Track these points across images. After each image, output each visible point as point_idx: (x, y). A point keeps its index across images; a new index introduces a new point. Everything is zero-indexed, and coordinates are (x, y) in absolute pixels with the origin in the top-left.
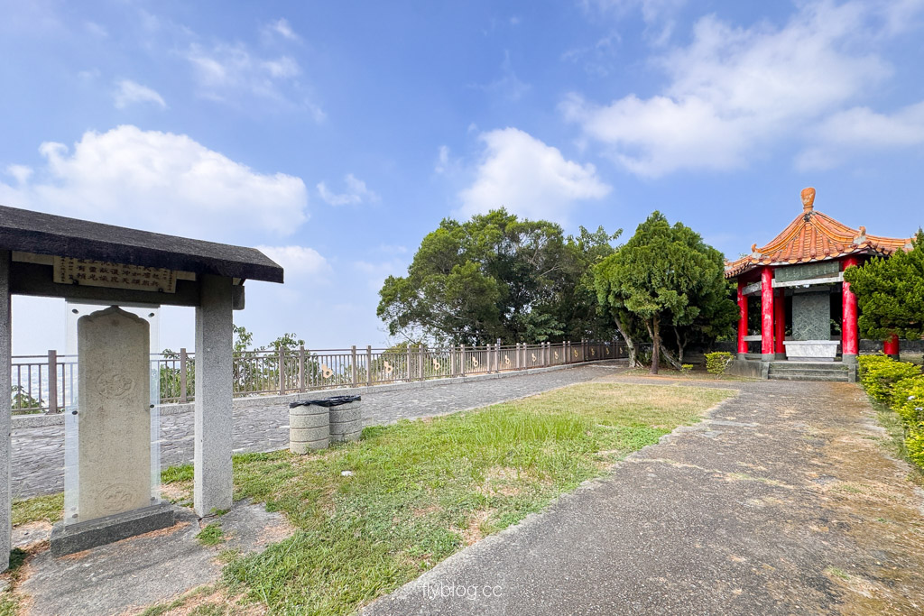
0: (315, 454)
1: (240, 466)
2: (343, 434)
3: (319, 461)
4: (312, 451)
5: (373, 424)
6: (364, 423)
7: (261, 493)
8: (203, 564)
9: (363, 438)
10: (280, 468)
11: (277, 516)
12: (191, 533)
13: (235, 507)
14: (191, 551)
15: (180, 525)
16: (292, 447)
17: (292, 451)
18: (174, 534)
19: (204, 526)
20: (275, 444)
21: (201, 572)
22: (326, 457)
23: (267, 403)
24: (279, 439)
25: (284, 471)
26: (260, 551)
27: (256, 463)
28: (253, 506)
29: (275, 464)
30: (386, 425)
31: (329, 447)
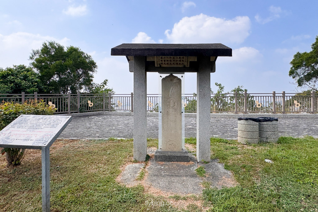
0: (250, 146)
1: (215, 143)
2: (267, 138)
3: (252, 150)
4: (249, 144)
5: (286, 135)
6: (280, 134)
7: (223, 159)
8: (196, 184)
9: (279, 142)
10: (232, 148)
11: (229, 173)
12: (194, 168)
13: (212, 162)
14: (193, 176)
15: (191, 162)
16: (239, 139)
17: (239, 141)
18: (188, 166)
19: (199, 166)
20: (231, 136)
21: (195, 187)
22: (256, 149)
23: (230, 117)
24: (234, 134)
25: (234, 151)
26: (220, 188)
27: (222, 143)
28: (219, 164)
29: (231, 146)
30: (295, 138)
31: (258, 143)
